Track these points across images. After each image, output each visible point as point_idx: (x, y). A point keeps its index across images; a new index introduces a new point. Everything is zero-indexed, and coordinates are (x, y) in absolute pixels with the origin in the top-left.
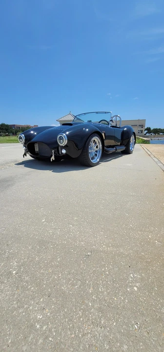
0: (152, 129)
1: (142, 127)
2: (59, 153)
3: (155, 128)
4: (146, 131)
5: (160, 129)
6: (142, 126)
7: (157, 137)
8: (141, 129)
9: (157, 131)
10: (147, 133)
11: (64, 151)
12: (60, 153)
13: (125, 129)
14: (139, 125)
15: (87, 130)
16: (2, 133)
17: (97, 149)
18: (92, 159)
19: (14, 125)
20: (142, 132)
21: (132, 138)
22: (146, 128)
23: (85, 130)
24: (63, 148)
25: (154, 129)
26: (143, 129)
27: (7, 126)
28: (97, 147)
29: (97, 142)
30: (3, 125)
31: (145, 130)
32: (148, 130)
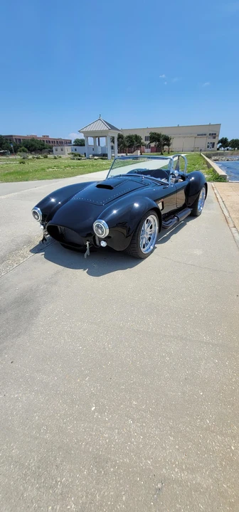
0: (229, 140)
1: (214, 138)
4: (221, 144)
6: (214, 135)
8: (213, 141)
9: (237, 144)
10: (221, 147)
11: (103, 244)
12: (98, 247)
14: (210, 134)
17: (151, 231)
18: (144, 248)
19: (11, 136)
20: (213, 146)
21: (202, 192)
24: (102, 239)
25: (233, 141)
26: (216, 141)
28: (151, 228)
29: (152, 221)
31: (219, 143)
32: (224, 142)
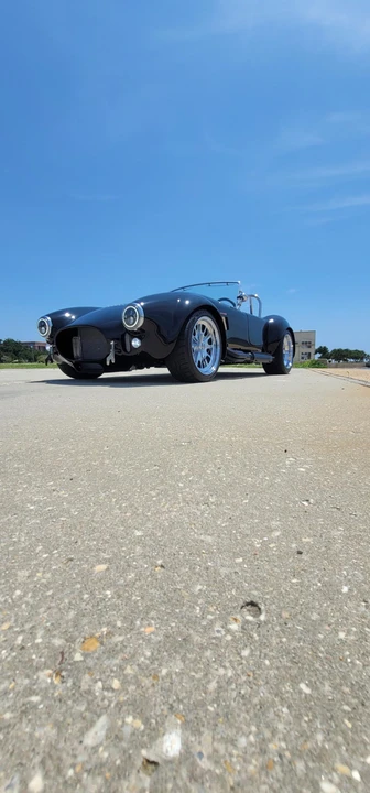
0: (330, 350)
1: (310, 347)
2: (125, 350)
3: (337, 348)
4: (319, 355)
5: (347, 350)
6: (309, 344)
7: (343, 367)
9: (342, 357)
10: (320, 358)
11: (136, 343)
12: (128, 349)
13: (271, 321)
14: (302, 343)
15: (187, 302)
16: (5, 357)
17: (209, 347)
18: (199, 366)
19: (34, 343)
20: (310, 358)
21: (287, 341)
22: (317, 347)
23: (182, 303)
24: (134, 334)
25: (334, 351)
26: (312, 351)
27: (18, 344)
28: (210, 342)
29: (210, 331)
30: (8, 342)
31: (316, 352)
32: (323, 351)
